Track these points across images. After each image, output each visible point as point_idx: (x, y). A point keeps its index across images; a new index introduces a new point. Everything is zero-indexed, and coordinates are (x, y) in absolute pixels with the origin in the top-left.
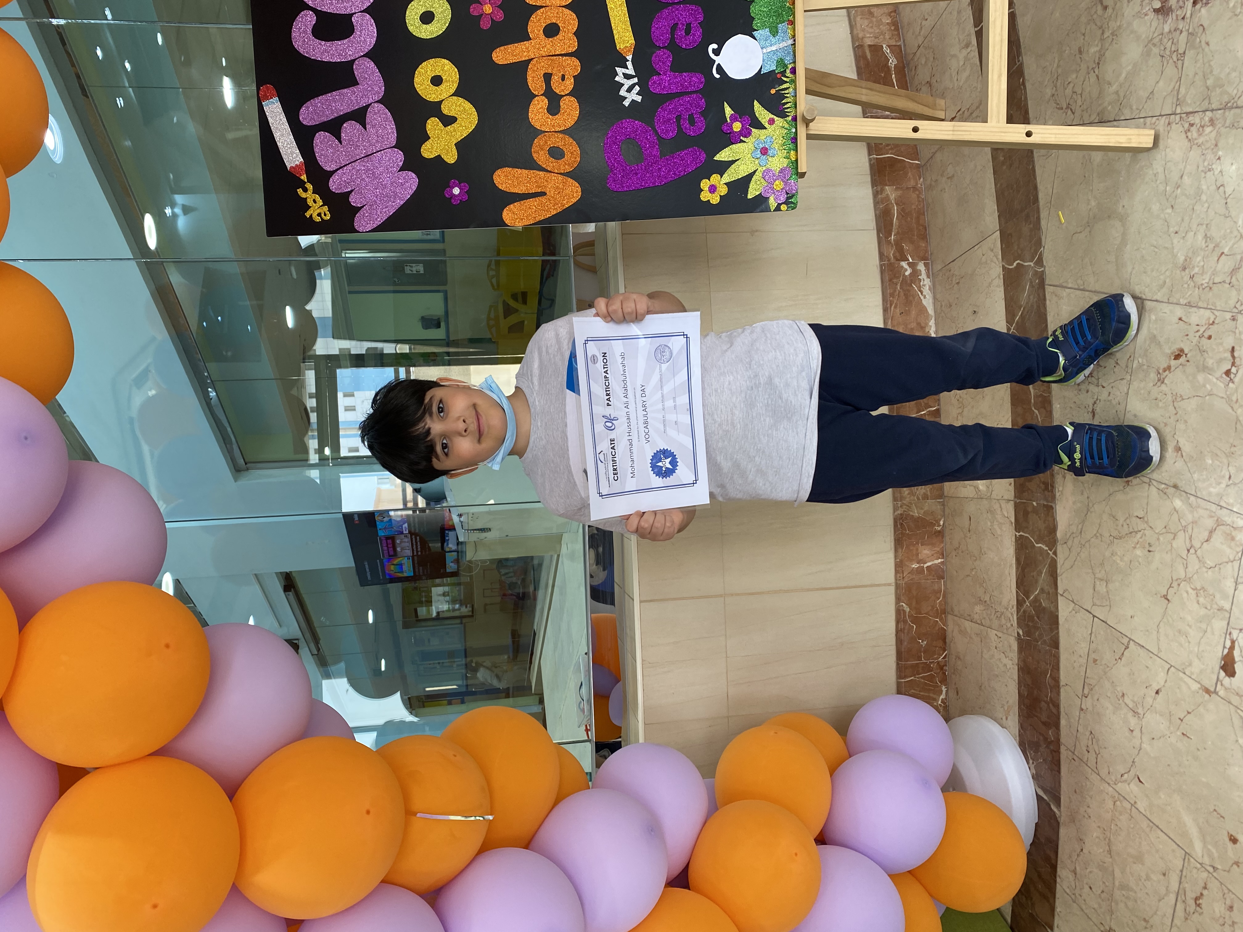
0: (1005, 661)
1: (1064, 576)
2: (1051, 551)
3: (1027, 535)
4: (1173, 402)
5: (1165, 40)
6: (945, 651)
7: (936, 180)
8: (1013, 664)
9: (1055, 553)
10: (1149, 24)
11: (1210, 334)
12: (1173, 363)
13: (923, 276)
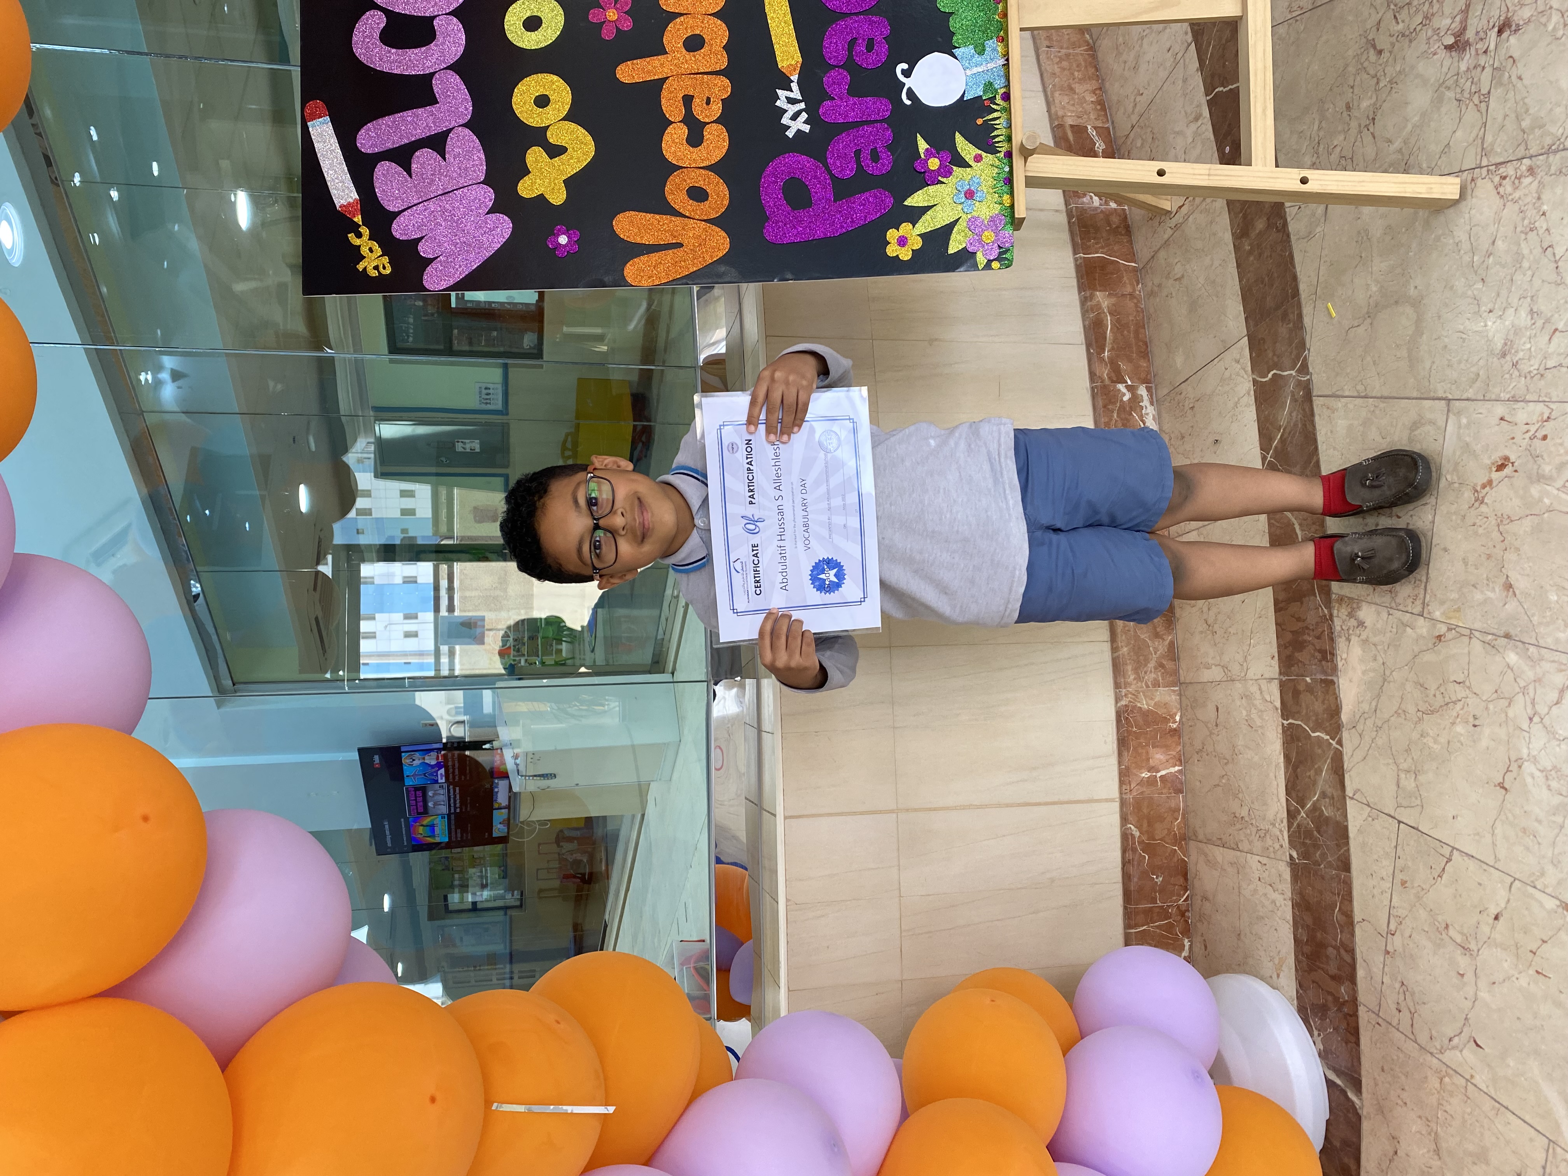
0: (1275, 896)
1: (1352, 773)
2: (1333, 740)
3: (1300, 723)
4: (1498, 526)
5: (1462, 80)
6: (1186, 890)
7: (1160, 286)
8: (1285, 900)
9: (1340, 743)
10: (1439, 64)
11: (1544, 433)
12: (1495, 476)
13: (1146, 402)
